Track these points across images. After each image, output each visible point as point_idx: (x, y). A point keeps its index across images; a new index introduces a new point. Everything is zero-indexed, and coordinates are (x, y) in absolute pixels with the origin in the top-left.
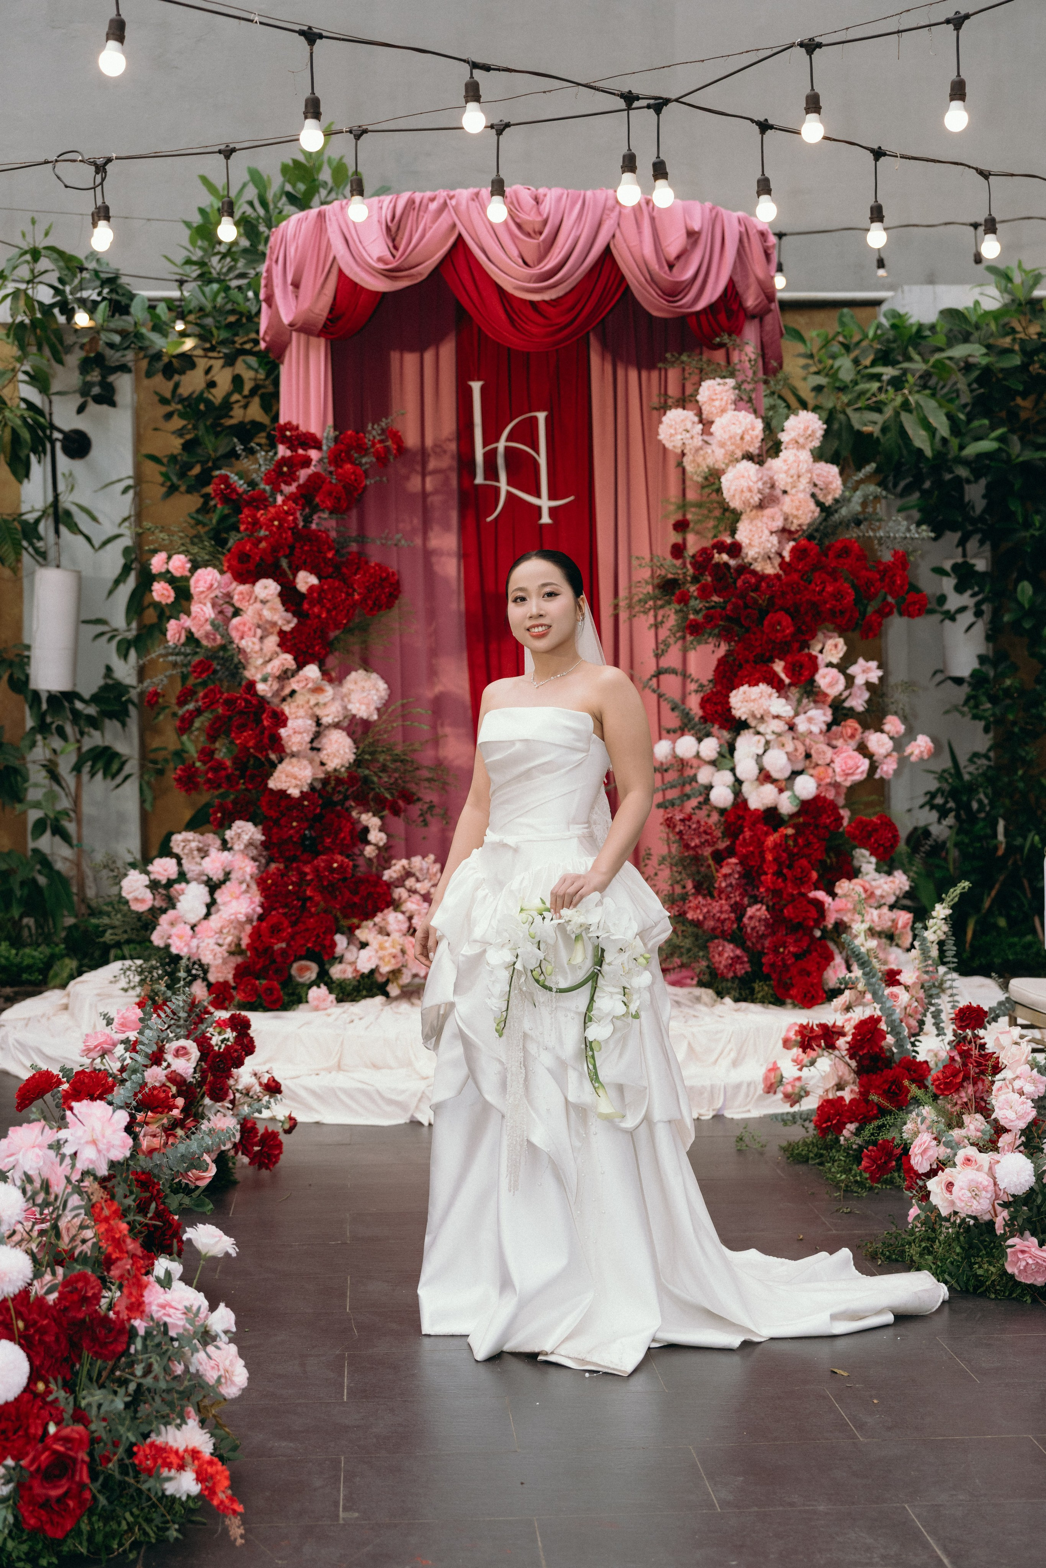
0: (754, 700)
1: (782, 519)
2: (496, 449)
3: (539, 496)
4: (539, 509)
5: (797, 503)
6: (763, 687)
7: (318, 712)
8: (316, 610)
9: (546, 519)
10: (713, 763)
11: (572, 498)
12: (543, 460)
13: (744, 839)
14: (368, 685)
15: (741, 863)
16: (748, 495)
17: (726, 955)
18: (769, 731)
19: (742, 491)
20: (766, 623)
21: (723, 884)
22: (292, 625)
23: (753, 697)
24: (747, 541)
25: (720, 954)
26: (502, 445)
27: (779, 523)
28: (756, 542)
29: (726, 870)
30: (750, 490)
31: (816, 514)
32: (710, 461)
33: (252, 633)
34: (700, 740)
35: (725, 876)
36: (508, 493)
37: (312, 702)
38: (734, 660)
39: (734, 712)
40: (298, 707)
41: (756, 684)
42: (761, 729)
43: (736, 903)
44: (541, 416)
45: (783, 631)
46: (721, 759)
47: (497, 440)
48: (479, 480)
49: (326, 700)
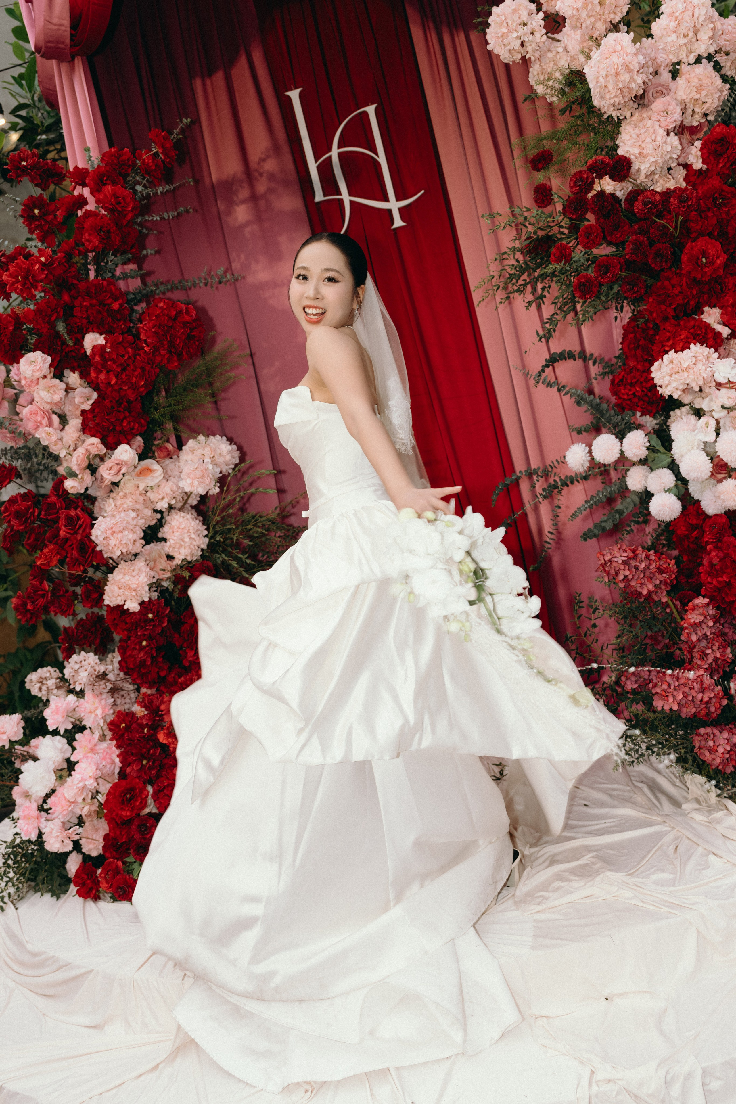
0: (687, 369)
1: (678, 110)
2: (330, 157)
3: (386, 199)
4: (389, 212)
5: (695, 82)
6: (696, 349)
7: (152, 496)
8: (102, 377)
9: (398, 222)
10: (643, 462)
11: (423, 191)
12: (382, 159)
13: (711, 565)
14: (207, 451)
15: (713, 601)
16: (626, 77)
17: (721, 750)
18: (716, 406)
19: (617, 74)
20: (684, 258)
21: (694, 638)
22: (91, 402)
23: (685, 365)
24: (636, 151)
25: (713, 751)
26: (334, 153)
27: (675, 117)
28: (649, 148)
29: (694, 617)
30: (628, 69)
31: (726, 93)
32: (563, 62)
33: (45, 421)
34: (621, 436)
35: (696, 626)
36: (352, 202)
37: (142, 487)
38: (646, 322)
39: (660, 391)
40: (125, 496)
41: (686, 347)
42: (704, 405)
43: (716, 659)
44: (371, 110)
45: (711, 263)
46: (653, 455)
47: (330, 150)
48: (319, 197)
49: (157, 481)
